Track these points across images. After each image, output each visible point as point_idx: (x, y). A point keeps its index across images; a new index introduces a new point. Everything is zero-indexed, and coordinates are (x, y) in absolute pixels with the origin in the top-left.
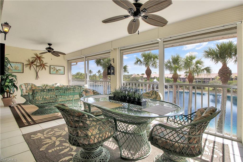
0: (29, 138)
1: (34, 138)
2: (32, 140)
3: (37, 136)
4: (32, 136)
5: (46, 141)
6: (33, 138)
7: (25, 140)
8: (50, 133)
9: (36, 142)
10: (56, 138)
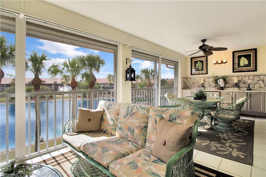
0: (248, 157)
1: (243, 154)
2: (246, 154)
3: (238, 155)
4: (243, 157)
5: (236, 146)
6: (245, 154)
7: (253, 157)
8: (224, 149)
9: (245, 150)
10: (226, 144)
